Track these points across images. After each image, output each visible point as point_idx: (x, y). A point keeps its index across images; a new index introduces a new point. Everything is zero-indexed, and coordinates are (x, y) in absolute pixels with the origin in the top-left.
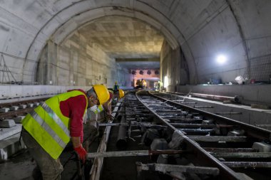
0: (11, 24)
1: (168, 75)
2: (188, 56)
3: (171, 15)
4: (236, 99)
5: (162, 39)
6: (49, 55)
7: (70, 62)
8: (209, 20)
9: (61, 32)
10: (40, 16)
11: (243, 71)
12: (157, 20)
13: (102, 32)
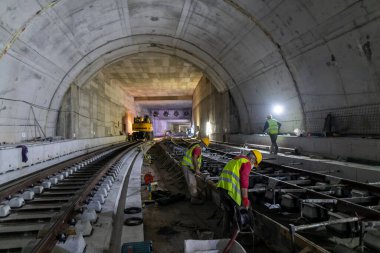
0: (45, 71)
1: (210, 119)
2: (239, 103)
3: (220, 59)
4: (296, 150)
5: (201, 75)
6: (72, 101)
7: (90, 107)
8: (264, 70)
9: (87, 72)
10: (71, 58)
11: (300, 123)
12: (203, 61)
13: (127, 68)
